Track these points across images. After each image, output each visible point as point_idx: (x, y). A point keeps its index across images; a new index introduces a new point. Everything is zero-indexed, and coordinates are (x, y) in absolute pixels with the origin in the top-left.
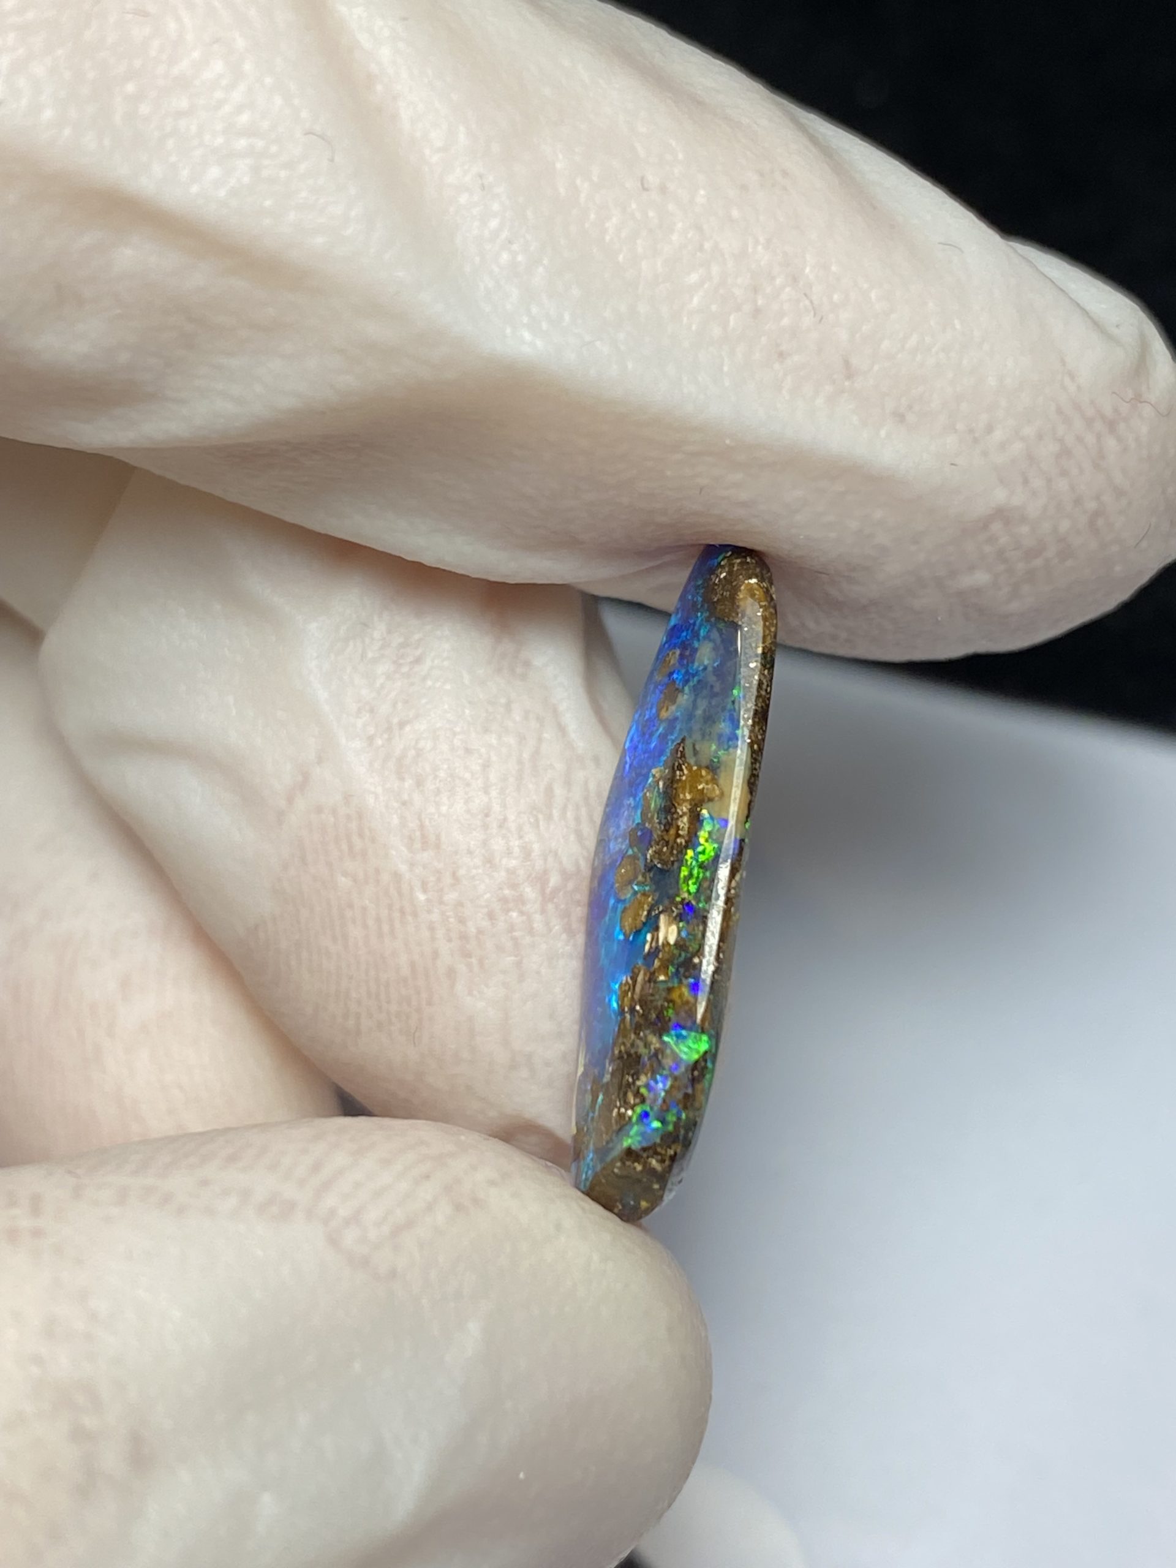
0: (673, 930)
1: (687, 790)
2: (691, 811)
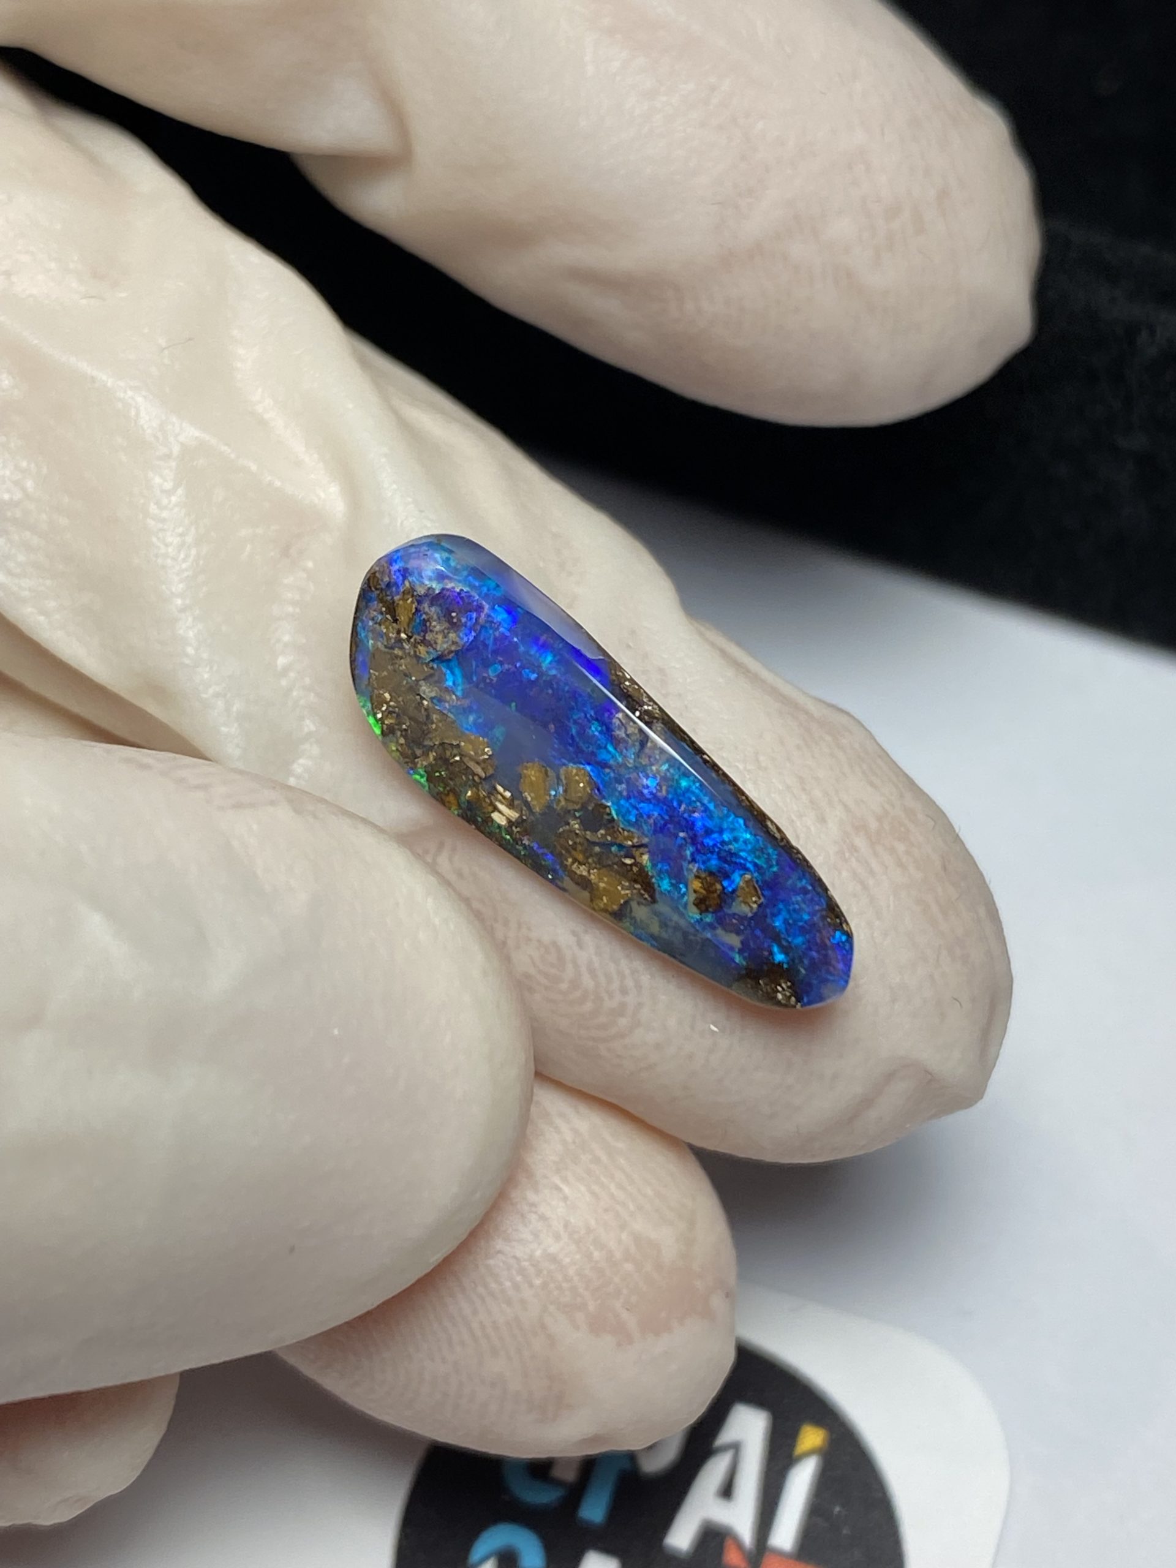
0: (503, 822)
1: (608, 887)
2: (590, 881)
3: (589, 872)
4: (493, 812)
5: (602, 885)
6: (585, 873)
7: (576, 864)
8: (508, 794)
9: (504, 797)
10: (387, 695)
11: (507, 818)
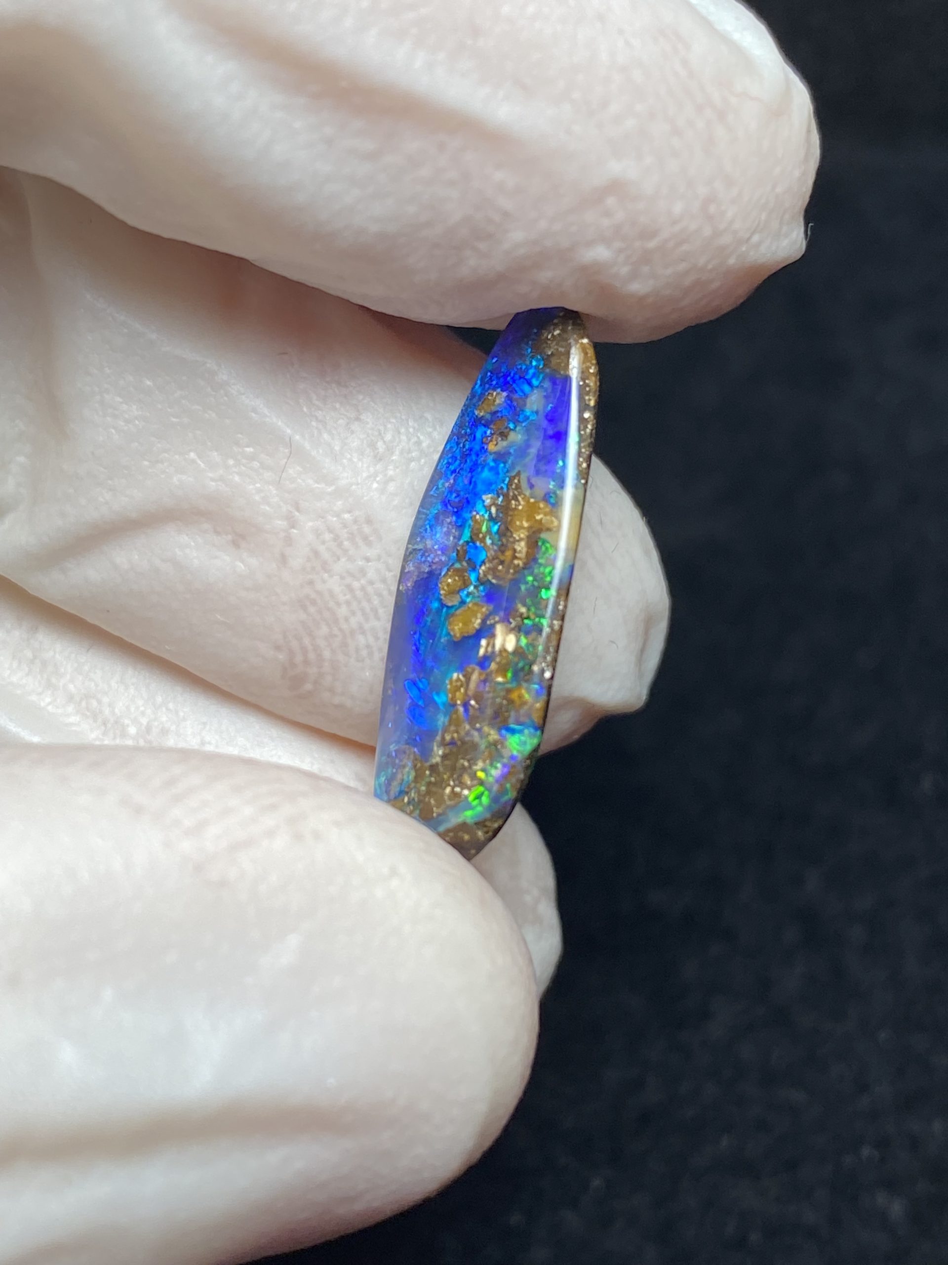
0: (510, 639)
1: (525, 519)
2: (528, 537)
3: (518, 541)
4: (505, 650)
5: (526, 524)
6: (523, 544)
7: (517, 555)
8: (484, 642)
9: (488, 645)
10: (448, 790)
11: (507, 634)
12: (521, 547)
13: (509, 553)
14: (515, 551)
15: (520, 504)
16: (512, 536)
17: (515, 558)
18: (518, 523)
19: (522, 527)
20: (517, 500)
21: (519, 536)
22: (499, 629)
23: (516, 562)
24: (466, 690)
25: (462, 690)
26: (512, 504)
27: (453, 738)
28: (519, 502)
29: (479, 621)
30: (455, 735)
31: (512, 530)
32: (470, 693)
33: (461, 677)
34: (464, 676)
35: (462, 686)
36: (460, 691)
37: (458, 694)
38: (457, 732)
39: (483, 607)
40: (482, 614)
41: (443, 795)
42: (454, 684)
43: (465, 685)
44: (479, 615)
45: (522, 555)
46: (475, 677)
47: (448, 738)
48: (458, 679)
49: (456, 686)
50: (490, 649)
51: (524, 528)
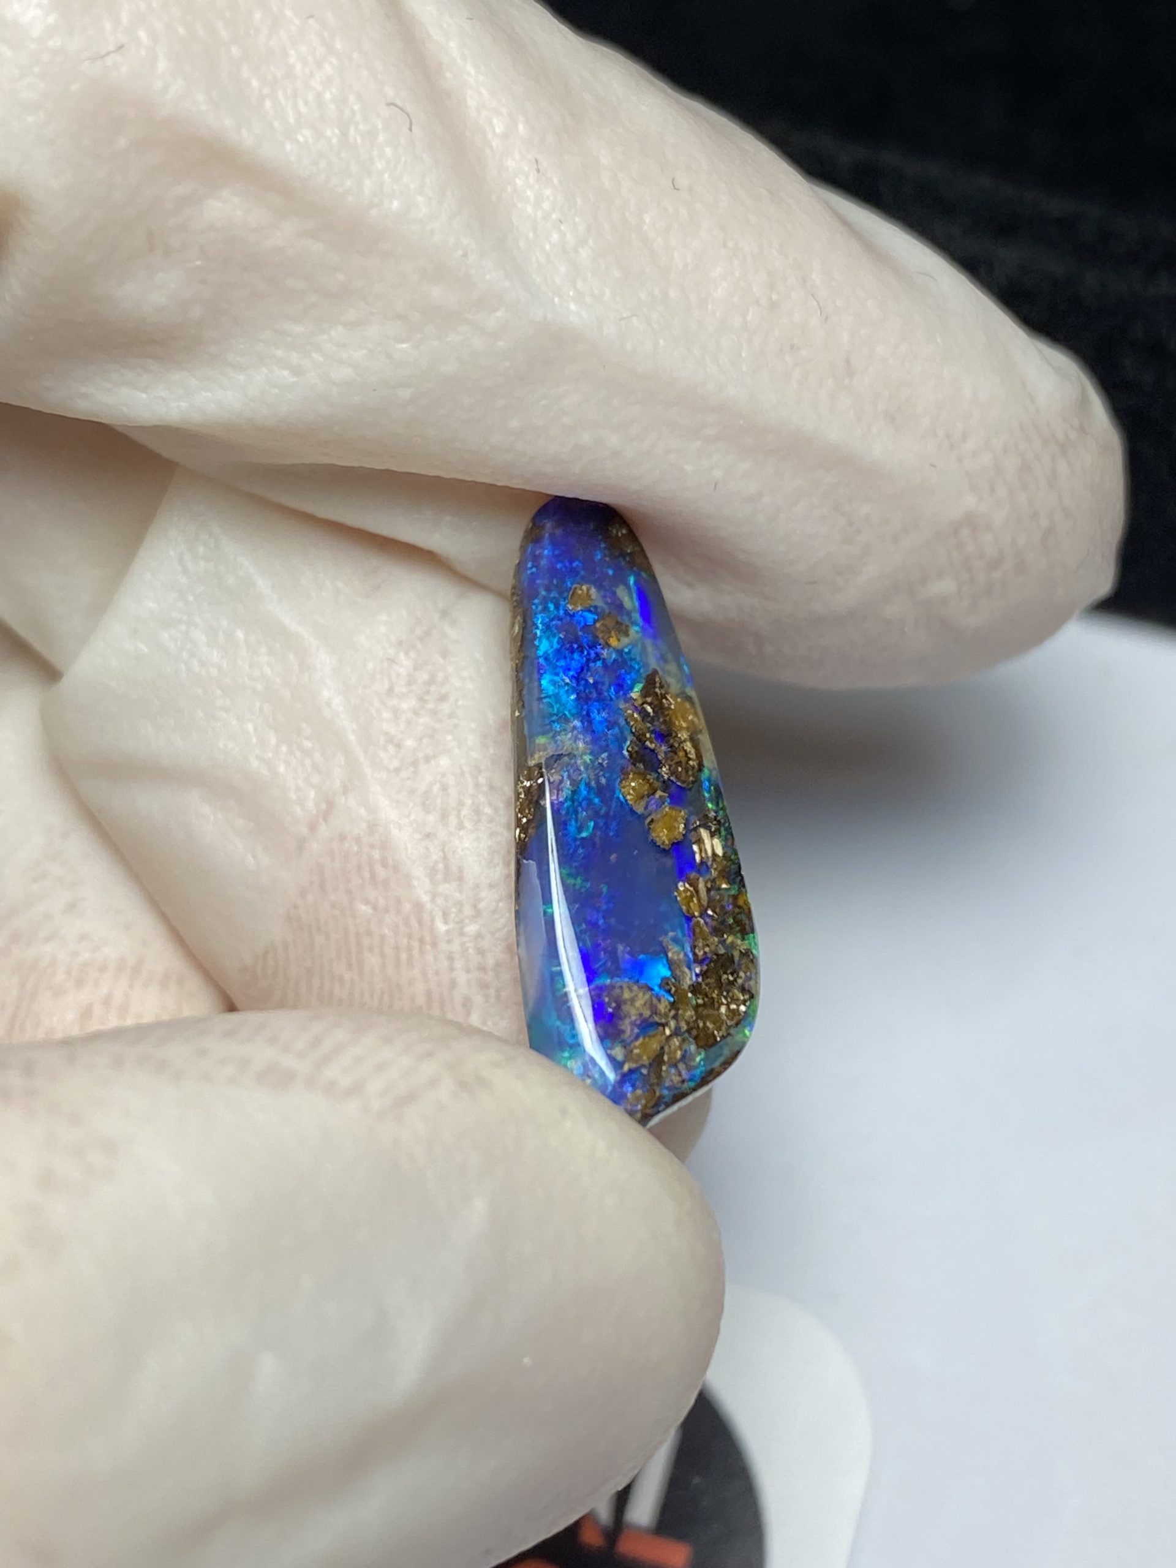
0: (717, 842)
3: (684, 741)
4: (719, 855)
5: (684, 725)
6: (689, 744)
7: (689, 756)
8: (695, 848)
9: (700, 851)
10: (723, 1010)
11: (711, 838)
12: (688, 746)
13: (681, 754)
14: (686, 753)
15: (671, 704)
16: (677, 736)
17: (690, 759)
18: (677, 723)
19: (681, 727)
20: (667, 699)
21: (683, 735)
22: (704, 834)
23: (691, 763)
24: (699, 900)
25: (695, 900)
26: (664, 704)
27: (705, 953)
28: (669, 701)
29: (683, 826)
30: (707, 949)
31: (675, 730)
32: (705, 903)
33: (687, 885)
34: (691, 885)
35: (692, 896)
36: (693, 901)
37: (691, 904)
38: (708, 945)
39: (680, 812)
40: (683, 819)
41: (719, 1015)
42: (684, 895)
43: (695, 894)
44: (679, 819)
45: (693, 756)
46: (701, 886)
47: (700, 953)
48: (686, 890)
49: (687, 896)
50: (703, 855)
51: (684, 728)
